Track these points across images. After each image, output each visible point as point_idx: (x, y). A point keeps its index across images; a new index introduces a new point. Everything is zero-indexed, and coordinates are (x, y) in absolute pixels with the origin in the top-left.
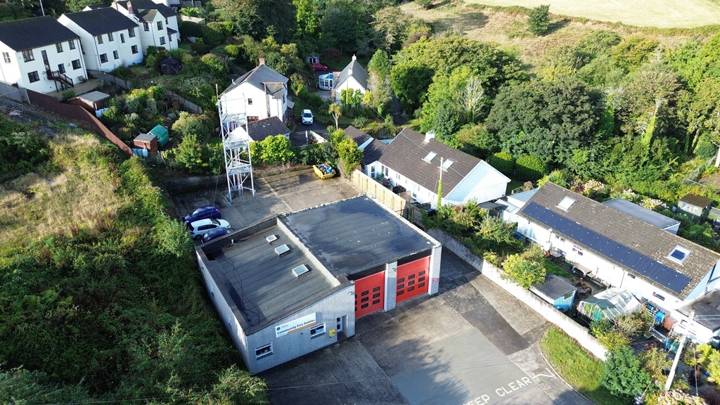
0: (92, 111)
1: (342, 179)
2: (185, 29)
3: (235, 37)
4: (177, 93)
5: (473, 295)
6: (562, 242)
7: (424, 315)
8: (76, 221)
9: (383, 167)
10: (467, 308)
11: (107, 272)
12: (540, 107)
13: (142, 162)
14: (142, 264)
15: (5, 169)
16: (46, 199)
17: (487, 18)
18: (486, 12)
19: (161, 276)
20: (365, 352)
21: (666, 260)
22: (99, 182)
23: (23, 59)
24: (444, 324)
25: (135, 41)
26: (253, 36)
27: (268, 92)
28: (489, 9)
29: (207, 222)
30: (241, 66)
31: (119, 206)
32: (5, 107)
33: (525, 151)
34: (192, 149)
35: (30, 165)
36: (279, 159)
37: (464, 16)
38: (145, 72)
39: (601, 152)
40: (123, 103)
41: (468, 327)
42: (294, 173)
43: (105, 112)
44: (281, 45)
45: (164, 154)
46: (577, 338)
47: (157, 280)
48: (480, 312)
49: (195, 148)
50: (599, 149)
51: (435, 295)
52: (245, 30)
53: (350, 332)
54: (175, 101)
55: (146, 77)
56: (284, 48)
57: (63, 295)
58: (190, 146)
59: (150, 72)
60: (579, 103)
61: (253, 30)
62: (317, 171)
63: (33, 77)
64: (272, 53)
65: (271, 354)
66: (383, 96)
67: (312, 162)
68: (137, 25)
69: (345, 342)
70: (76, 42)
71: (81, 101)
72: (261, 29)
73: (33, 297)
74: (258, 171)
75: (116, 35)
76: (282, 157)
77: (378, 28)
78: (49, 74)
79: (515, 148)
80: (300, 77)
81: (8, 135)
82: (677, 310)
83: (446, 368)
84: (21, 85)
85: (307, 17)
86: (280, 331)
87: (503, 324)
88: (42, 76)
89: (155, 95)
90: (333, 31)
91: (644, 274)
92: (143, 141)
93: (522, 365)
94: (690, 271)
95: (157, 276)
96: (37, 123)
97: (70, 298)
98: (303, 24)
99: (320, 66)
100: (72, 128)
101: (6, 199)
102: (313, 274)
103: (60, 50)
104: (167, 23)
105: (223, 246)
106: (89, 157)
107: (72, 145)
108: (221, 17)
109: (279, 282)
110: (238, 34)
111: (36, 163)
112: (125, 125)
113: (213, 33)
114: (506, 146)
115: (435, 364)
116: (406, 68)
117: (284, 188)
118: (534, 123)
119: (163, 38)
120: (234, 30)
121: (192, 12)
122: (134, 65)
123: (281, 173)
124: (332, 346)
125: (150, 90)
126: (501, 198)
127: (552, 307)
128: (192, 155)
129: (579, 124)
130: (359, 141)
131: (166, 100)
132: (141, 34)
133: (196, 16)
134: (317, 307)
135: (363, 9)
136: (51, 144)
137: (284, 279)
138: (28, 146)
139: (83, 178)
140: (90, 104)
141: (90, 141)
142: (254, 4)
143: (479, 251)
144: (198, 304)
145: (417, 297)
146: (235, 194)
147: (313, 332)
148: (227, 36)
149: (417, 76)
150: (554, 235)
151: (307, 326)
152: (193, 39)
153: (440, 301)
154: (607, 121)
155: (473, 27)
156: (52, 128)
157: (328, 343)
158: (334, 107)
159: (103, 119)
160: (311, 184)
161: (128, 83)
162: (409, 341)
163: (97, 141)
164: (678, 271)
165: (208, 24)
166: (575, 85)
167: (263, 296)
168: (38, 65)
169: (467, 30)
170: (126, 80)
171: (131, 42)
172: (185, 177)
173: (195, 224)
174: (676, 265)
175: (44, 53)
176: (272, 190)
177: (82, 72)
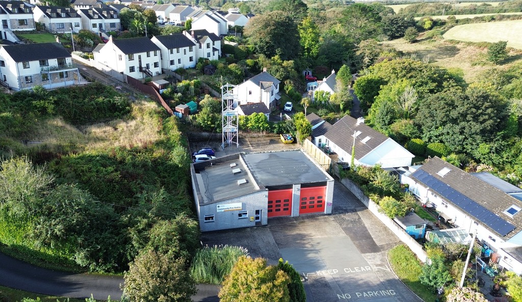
0: (158, 90)
1: (297, 146)
2: (225, 49)
3: (254, 55)
4: (208, 85)
5: (355, 219)
6: (435, 197)
7: (316, 223)
8: (134, 143)
9: (327, 140)
10: (347, 225)
11: (140, 166)
12: (451, 108)
13: (177, 119)
14: (160, 167)
15: (107, 115)
16: (123, 131)
17: (459, 50)
18: (458, 46)
19: (169, 176)
20: (271, 234)
21: (502, 213)
22: (152, 126)
23: (128, 59)
24: (327, 230)
25: (192, 54)
26: (266, 54)
27: (262, 87)
28: (462, 44)
29: (205, 156)
30: (253, 72)
31: (158, 139)
32: (114, 84)
33: (441, 141)
34: (206, 115)
35: (120, 115)
36: (259, 128)
37: (440, 48)
38: (194, 72)
39: (502, 147)
40: (176, 87)
41: (343, 234)
42: (268, 138)
43: (165, 91)
44: (283, 61)
45: (191, 117)
46: (416, 253)
47: (166, 177)
48: (356, 229)
49: (208, 115)
50: (501, 145)
51: (329, 215)
52: (262, 51)
53: (265, 222)
54: (206, 89)
55: (194, 75)
56: (285, 63)
57: (116, 171)
58: (206, 113)
59: (198, 73)
60: (483, 108)
61: (266, 51)
62: (282, 138)
63: (132, 69)
64: (276, 66)
65: (213, 222)
66: (344, 97)
67: (280, 132)
68: (195, 45)
69: (260, 228)
70: (158, 52)
71: (153, 84)
72: (273, 50)
73: (102, 168)
74: (244, 134)
75: (181, 50)
76: (261, 127)
77: (358, 53)
78: (141, 69)
79: (433, 138)
80: (292, 82)
81: (112, 98)
82: (502, 249)
83: (317, 251)
84: (125, 73)
85: (312, 45)
86: (220, 208)
87: (369, 237)
88: (137, 69)
89: (195, 84)
90: (326, 55)
91: (483, 221)
92: (180, 108)
93: (370, 260)
94: (516, 223)
95: (167, 175)
96: (128, 94)
97: (119, 172)
98: (309, 50)
99: (312, 77)
100: (145, 98)
101: (104, 129)
102: (248, 184)
103: (148, 56)
104: (213, 45)
105: (206, 166)
106: (150, 113)
107: (143, 107)
108: (249, 43)
109: (228, 186)
110: (257, 53)
111: (123, 114)
112: (173, 99)
113: (241, 52)
114: (426, 136)
115: (312, 249)
116: (366, 79)
117: (258, 145)
118: (444, 120)
119: (209, 53)
120: (254, 50)
121: (231, 39)
122: (190, 68)
123: (259, 137)
124: (251, 227)
125: (193, 82)
126: (403, 167)
127: (405, 232)
128: (206, 119)
129: (482, 123)
130: (314, 123)
131: (201, 88)
132: (196, 50)
133: (233, 42)
134: (243, 199)
135: (352, 40)
136: (133, 105)
137: (231, 185)
138: (121, 105)
139: (143, 124)
140: (158, 86)
141: (153, 105)
142: (270, 34)
143: (368, 193)
144: (184, 192)
145: (316, 213)
146: (227, 145)
147: (240, 215)
148: (249, 54)
149: (374, 85)
150: (430, 192)
151: (236, 210)
152: (228, 55)
153: (331, 218)
154: (511, 124)
155: (445, 56)
156: (135, 97)
157: (249, 225)
158: (305, 100)
159: (163, 95)
160: (275, 145)
161: (182, 77)
162: (300, 234)
163: (156, 106)
164: (508, 222)
165: (239, 46)
166: (481, 94)
167: (217, 192)
168: (135, 63)
169: (439, 59)
170: (181, 76)
171: (189, 54)
172: (200, 132)
173: (198, 156)
174: (508, 217)
175: (140, 57)
176: (250, 145)
177: (159, 70)
